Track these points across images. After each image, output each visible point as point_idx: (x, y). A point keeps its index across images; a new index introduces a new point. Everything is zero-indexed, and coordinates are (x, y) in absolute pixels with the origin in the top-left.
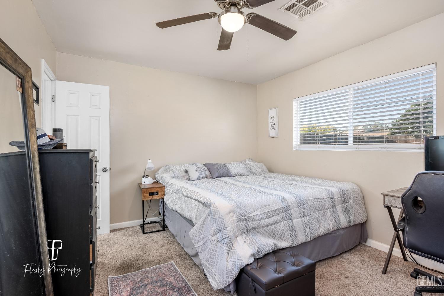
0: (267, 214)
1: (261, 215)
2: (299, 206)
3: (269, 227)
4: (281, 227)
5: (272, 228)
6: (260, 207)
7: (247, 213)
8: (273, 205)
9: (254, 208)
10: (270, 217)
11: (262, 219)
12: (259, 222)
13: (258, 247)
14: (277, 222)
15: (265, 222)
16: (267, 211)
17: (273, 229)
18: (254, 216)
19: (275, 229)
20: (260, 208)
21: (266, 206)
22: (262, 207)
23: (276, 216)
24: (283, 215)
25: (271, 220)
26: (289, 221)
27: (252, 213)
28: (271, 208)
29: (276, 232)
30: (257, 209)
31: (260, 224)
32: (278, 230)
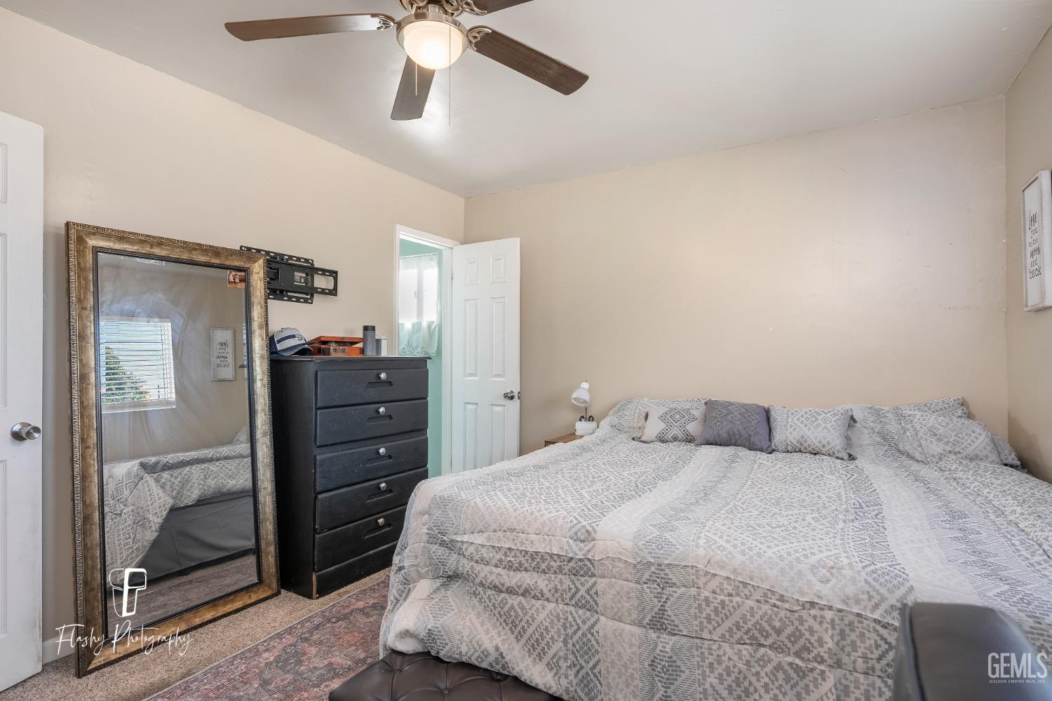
0: (506, 555)
1: (483, 551)
2: (644, 579)
3: (503, 595)
4: (542, 616)
5: (510, 602)
6: (494, 526)
7: (451, 529)
8: (533, 537)
9: (477, 523)
10: (510, 567)
11: (483, 561)
12: (472, 566)
13: (437, 628)
14: (533, 593)
15: (491, 573)
16: (507, 546)
17: (512, 607)
18: (463, 542)
19: (519, 610)
20: (492, 528)
21: (512, 530)
22: (500, 530)
23: (535, 574)
24: (561, 582)
25: (513, 579)
26: (581, 612)
27: (465, 534)
28: (522, 543)
29: (520, 621)
30: (484, 530)
31: (472, 572)
32: (527, 617)
